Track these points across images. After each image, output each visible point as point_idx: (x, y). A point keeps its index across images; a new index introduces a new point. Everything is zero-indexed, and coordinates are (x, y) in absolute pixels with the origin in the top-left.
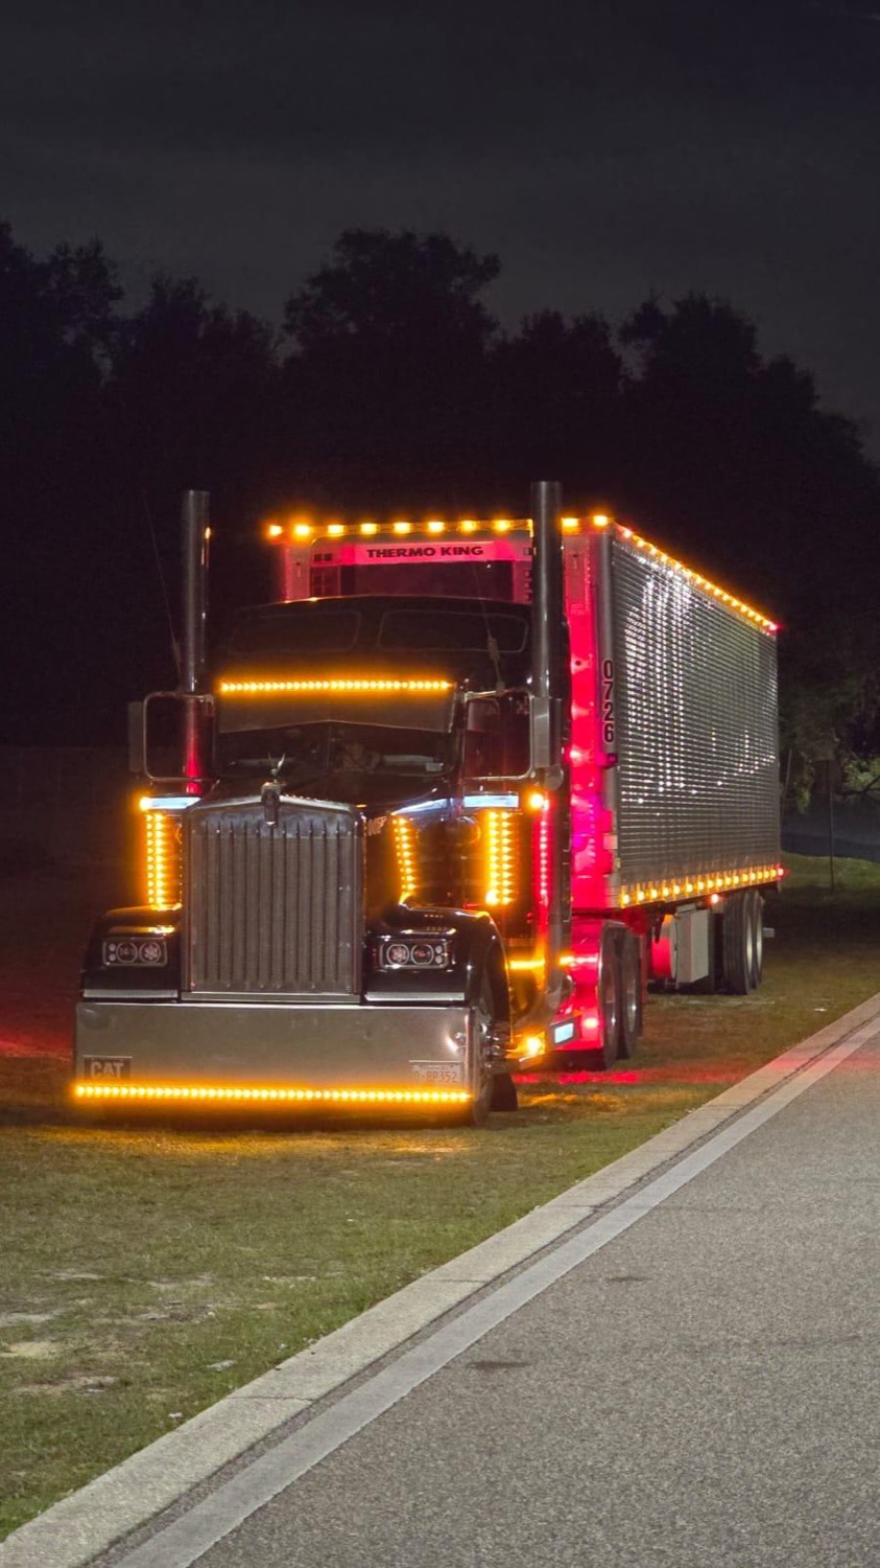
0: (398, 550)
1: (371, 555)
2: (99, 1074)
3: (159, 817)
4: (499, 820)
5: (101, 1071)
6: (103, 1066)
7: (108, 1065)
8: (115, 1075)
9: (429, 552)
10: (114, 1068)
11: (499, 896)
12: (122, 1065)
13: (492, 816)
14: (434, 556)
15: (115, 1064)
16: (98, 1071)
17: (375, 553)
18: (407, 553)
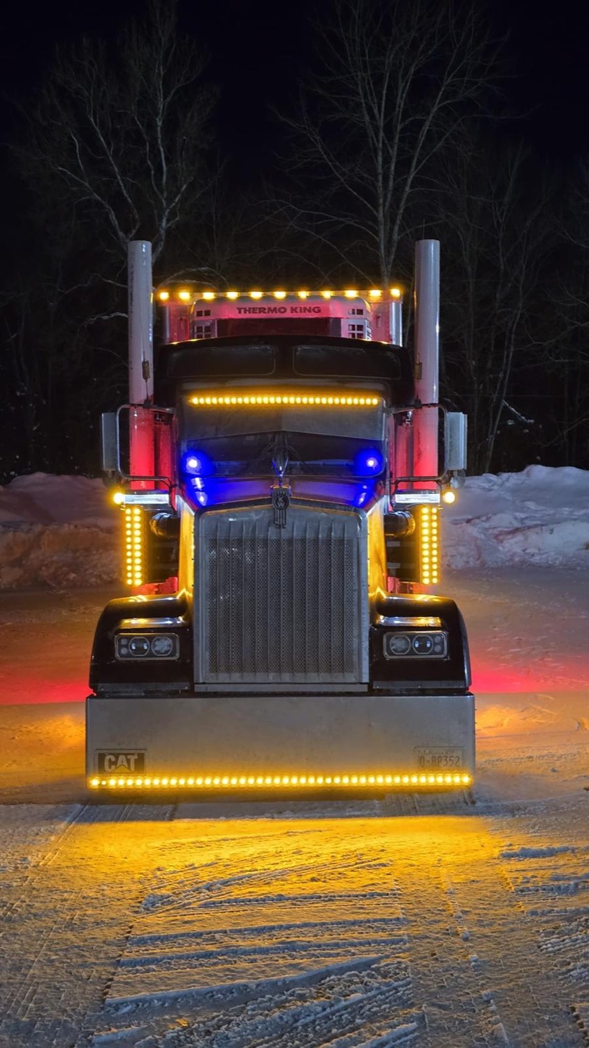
0: (260, 309)
1: (240, 312)
2: (113, 767)
3: (137, 511)
4: (431, 514)
5: (115, 763)
6: (117, 758)
7: (121, 758)
8: (129, 767)
9: (282, 310)
10: (128, 761)
11: (431, 577)
12: (136, 757)
13: (425, 510)
14: (285, 313)
15: (129, 757)
16: (111, 763)
17: (243, 311)
18: (266, 311)
